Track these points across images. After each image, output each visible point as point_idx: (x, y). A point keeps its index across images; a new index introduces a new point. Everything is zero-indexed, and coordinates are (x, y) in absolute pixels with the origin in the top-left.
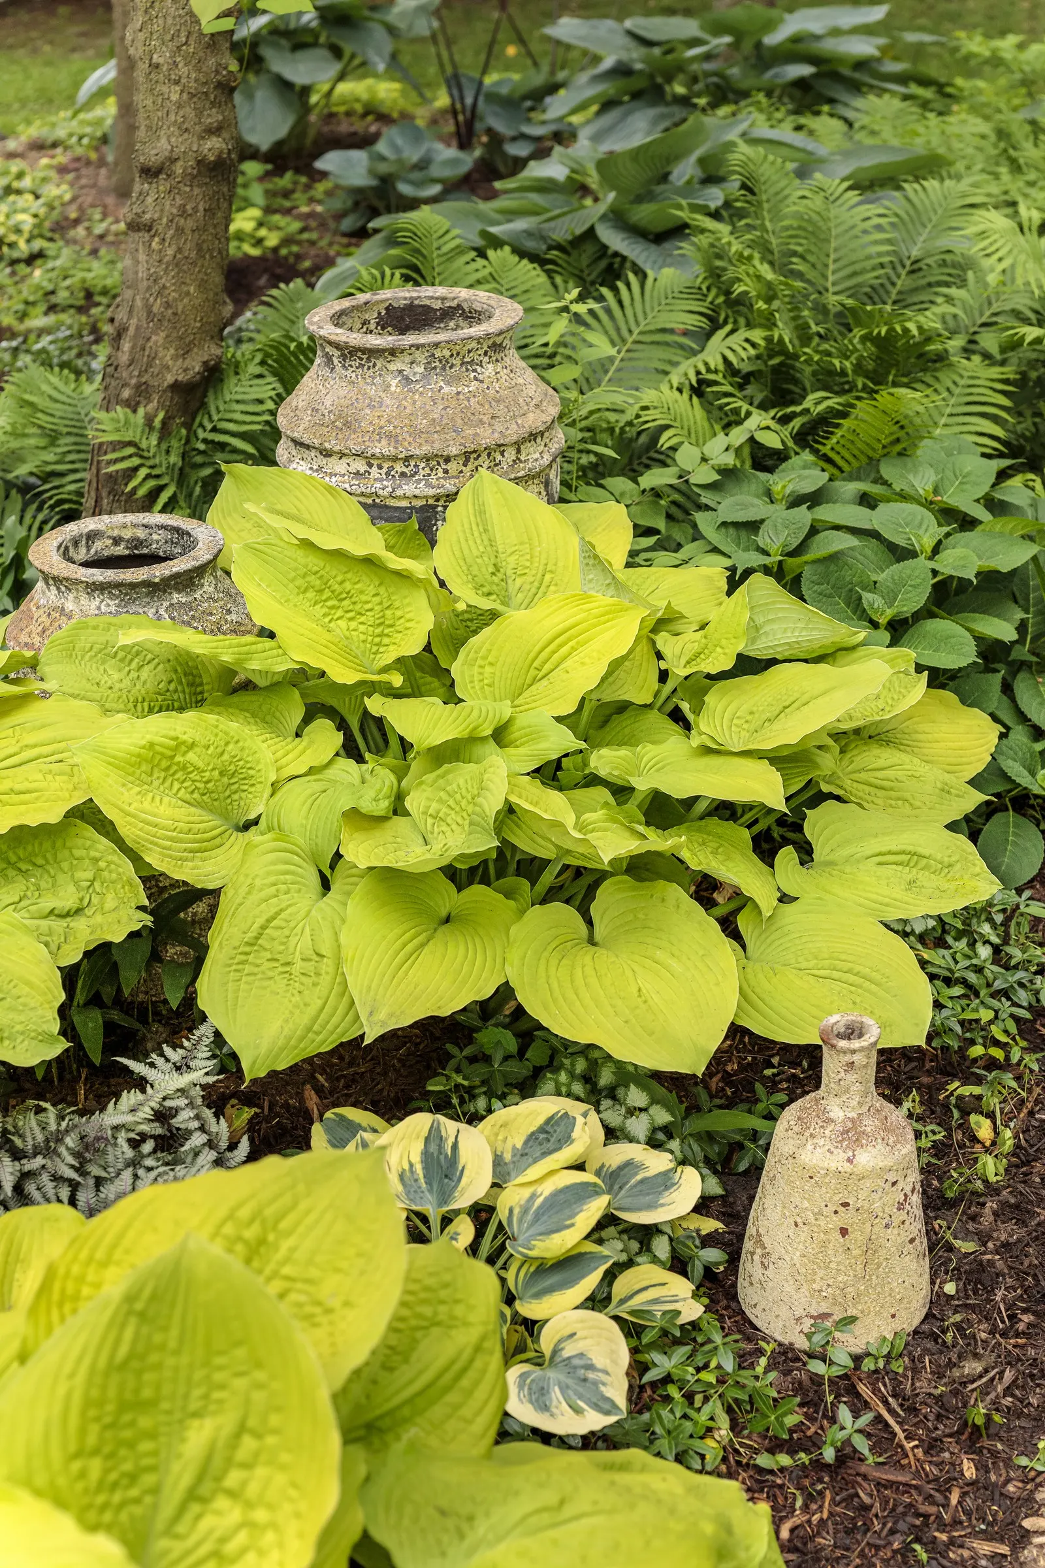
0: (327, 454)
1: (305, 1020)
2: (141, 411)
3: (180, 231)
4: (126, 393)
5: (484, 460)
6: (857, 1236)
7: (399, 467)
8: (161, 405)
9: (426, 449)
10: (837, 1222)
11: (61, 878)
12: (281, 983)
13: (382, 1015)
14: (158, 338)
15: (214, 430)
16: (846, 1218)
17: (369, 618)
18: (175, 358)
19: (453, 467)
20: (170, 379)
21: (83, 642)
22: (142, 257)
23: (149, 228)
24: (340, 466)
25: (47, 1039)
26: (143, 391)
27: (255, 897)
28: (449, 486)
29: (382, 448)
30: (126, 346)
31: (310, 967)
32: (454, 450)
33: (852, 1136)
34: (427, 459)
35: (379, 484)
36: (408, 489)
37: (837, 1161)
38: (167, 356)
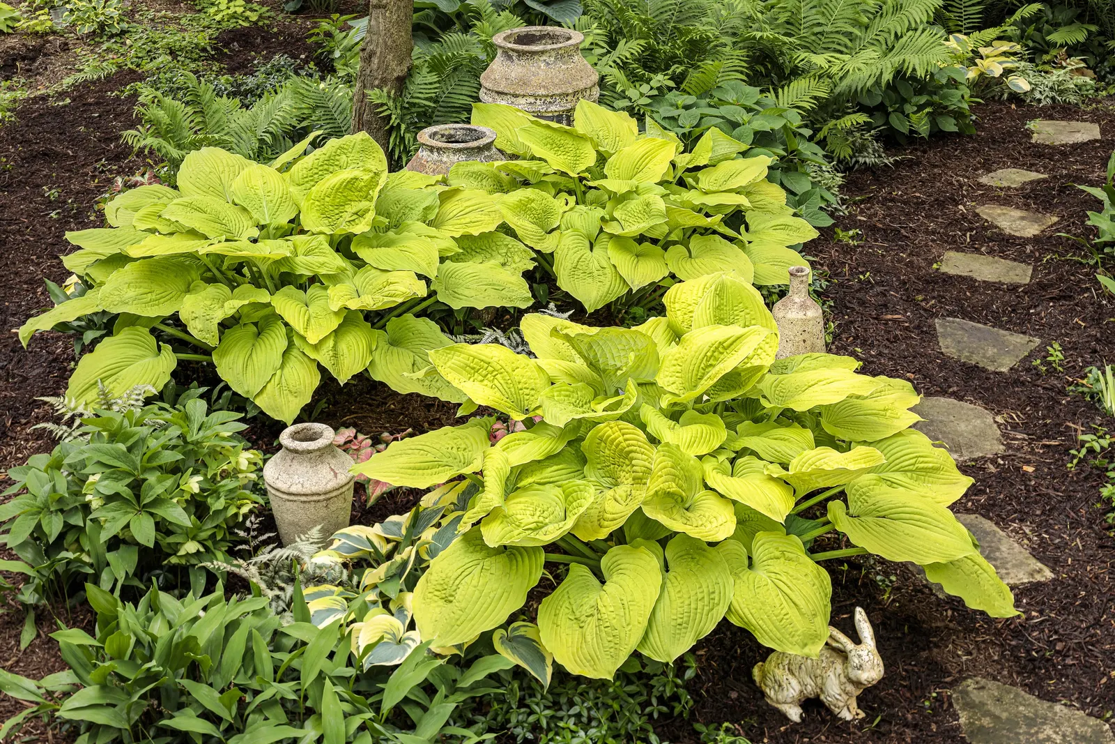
0: (516, 96)
1: (606, 290)
2: (385, 90)
3: (399, 7)
4: (377, 82)
5: (580, 96)
6: (808, 342)
7: (549, 99)
8: (392, 88)
9: (560, 91)
10: (802, 338)
11: (494, 253)
12: (590, 280)
13: (636, 283)
14: (390, 57)
15: (412, 97)
16: (805, 336)
17: (572, 154)
18: (397, 65)
19: (569, 98)
20: (396, 75)
21: (460, 171)
22: (381, 20)
23: (384, 7)
24: (522, 101)
25: (527, 299)
26: (384, 82)
27: (571, 252)
28: (569, 106)
29: (542, 92)
30: (375, 61)
31: (600, 273)
32: (570, 91)
33: (803, 307)
34: (560, 95)
35: (540, 106)
36: (553, 108)
37: (801, 315)
38: (393, 64)
